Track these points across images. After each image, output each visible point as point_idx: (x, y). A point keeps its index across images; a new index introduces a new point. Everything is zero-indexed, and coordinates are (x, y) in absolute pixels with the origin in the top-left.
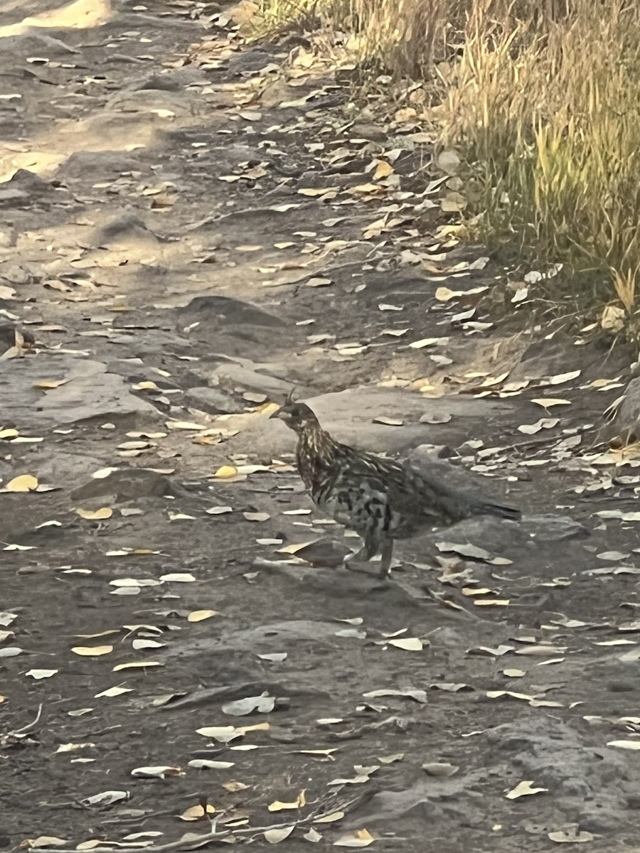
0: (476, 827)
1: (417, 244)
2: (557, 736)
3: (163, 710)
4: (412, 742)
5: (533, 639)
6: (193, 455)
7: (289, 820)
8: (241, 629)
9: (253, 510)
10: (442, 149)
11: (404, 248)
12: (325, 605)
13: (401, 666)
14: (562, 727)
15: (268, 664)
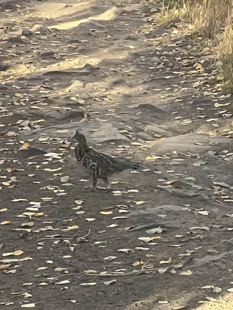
0: (223, 270)
1: (209, 90)
3: (128, 232)
4: (204, 243)
6: (138, 153)
7: (166, 266)
8: (152, 207)
9: (157, 170)
10: (217, 60)
11: (205, 91)
12: (178, 200)
13: (201, 220)
15: (161, 218)
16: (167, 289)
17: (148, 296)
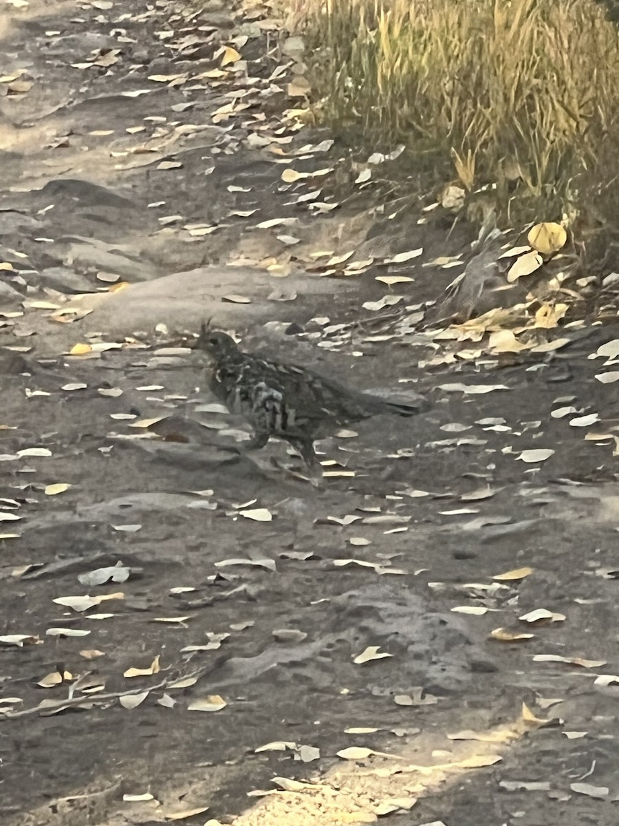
0: (324, 691)
1: (263, 128)
2: (402, 603)
3: (22, 581)
4: (262, 609)
5: (378, 509)
6: (49, 334)
7: (144, 686)
8: (95, 502)
9: (107, 386)
10: (287, 35)
11: (250, 132)
12: (177, 477)
13: (249, 538)
14: (407, 594)
15: (123, 535)
16: (151, 757)
17: (91, 779)
